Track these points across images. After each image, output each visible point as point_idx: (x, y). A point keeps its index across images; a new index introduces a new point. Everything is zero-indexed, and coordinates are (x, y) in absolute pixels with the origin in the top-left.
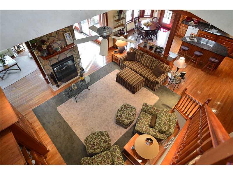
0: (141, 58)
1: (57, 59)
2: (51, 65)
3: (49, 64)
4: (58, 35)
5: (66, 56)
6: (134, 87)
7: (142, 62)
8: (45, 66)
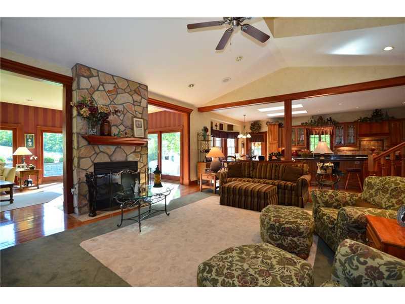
0: (253, 170)
1: (110, 156)
2: (95, 162)
3: (93, 158)
4: (124, 116)
5: (126, 157)
6: (267, 193)
7: (256, 175)
8: (83, 159)
